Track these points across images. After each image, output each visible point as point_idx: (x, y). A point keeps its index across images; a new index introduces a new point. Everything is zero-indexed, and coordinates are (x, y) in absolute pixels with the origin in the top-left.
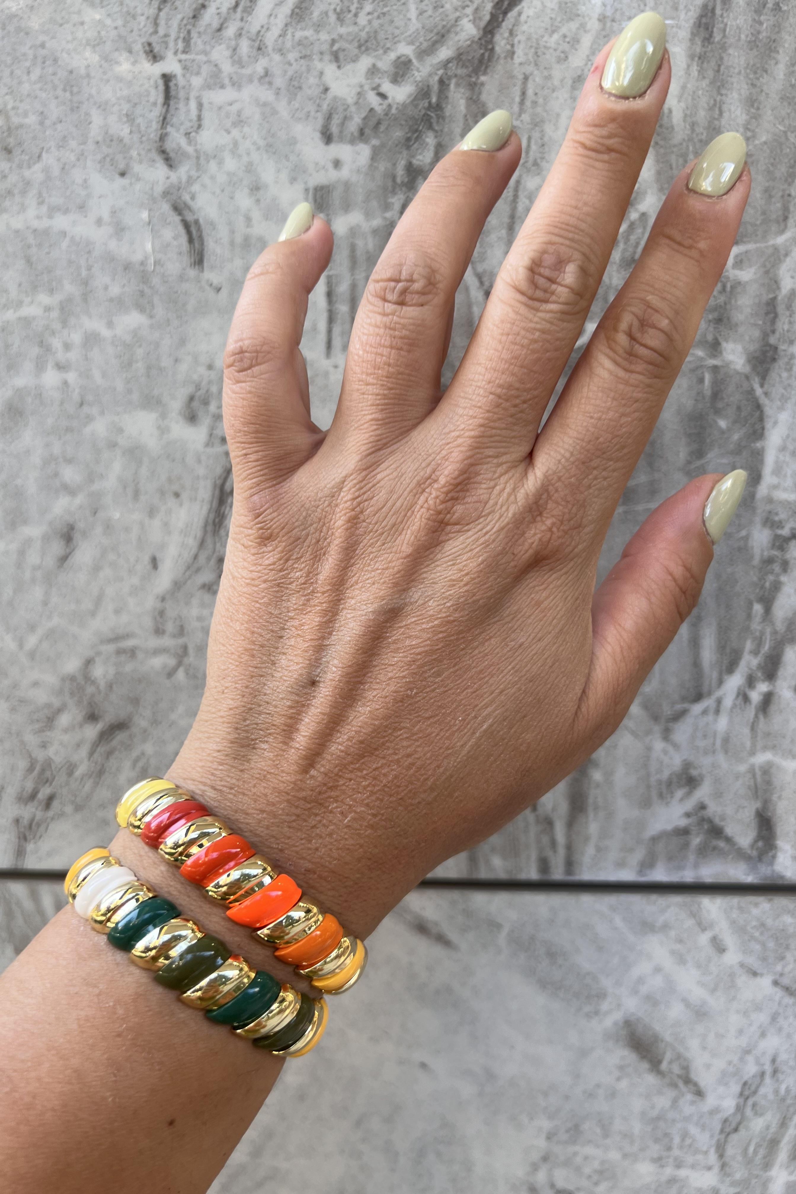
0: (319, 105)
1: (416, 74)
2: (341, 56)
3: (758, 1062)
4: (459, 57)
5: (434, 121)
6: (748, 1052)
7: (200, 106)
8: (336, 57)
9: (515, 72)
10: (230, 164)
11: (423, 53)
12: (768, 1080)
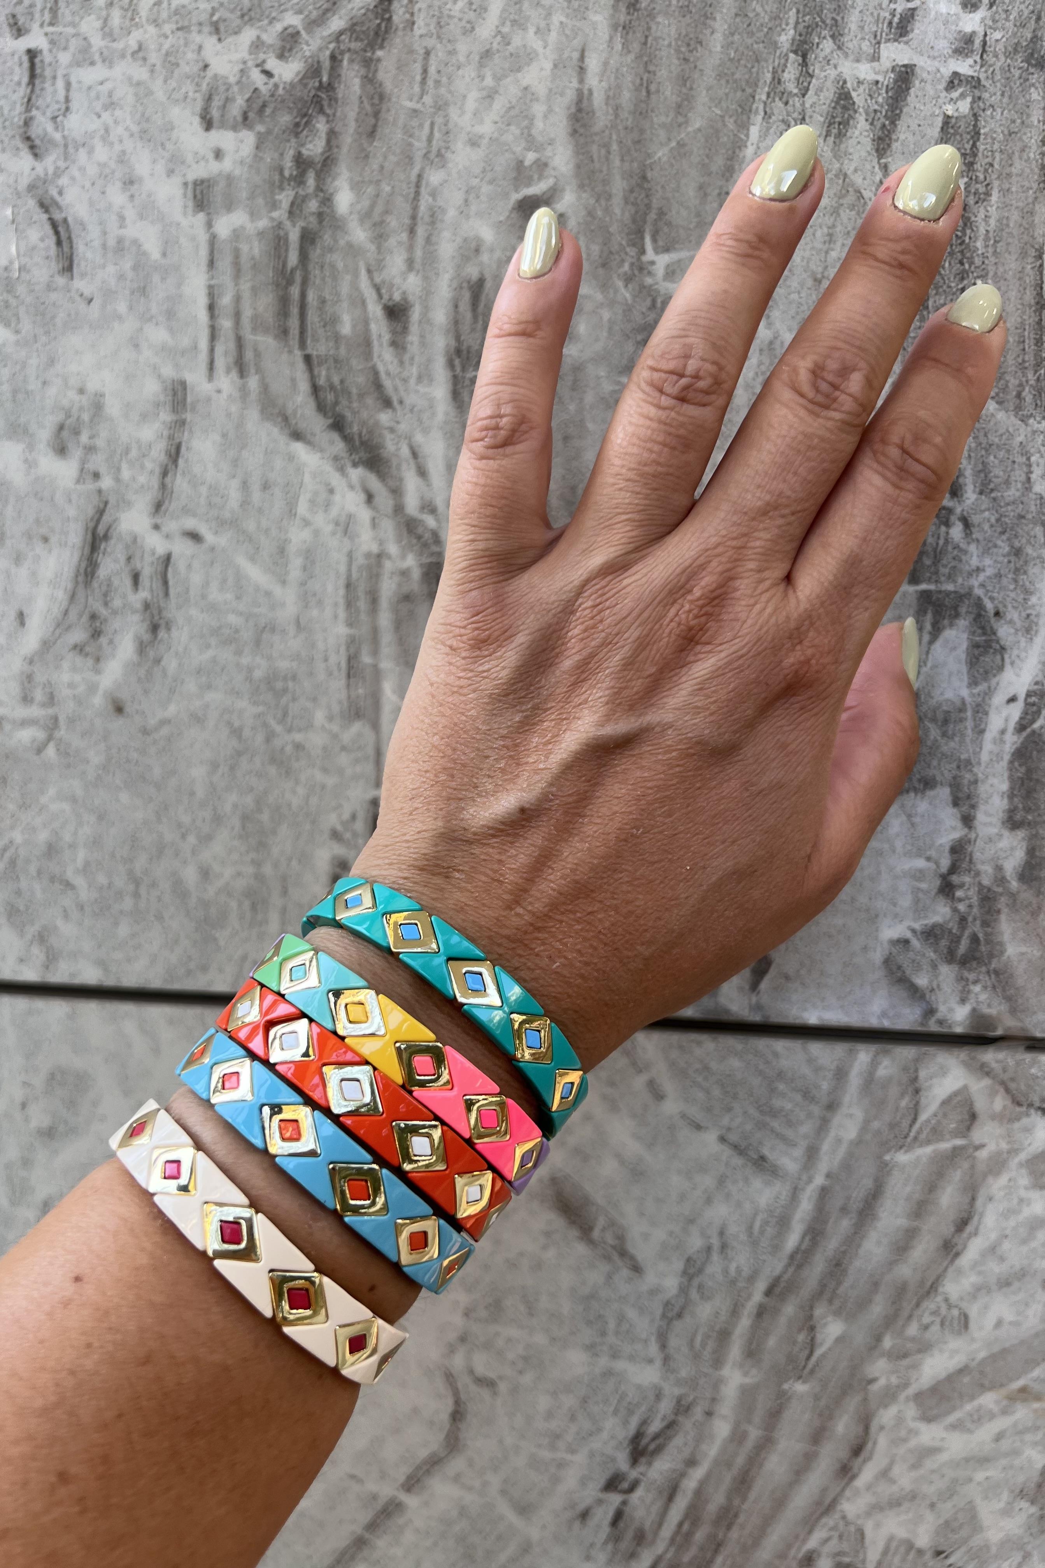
0: (197, 85)
1: (305, 47)
2: (222, 27)
3: (703, 1234)
4: (353, 29)
5: (325, 103)
6: (691, 1221)
7: (68, 86)
8: (216, 29)
9: (416, 47)
10: (102, 153)
11: (313, 24)
12: (715, 1257)
